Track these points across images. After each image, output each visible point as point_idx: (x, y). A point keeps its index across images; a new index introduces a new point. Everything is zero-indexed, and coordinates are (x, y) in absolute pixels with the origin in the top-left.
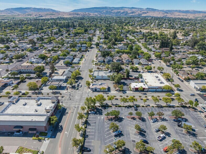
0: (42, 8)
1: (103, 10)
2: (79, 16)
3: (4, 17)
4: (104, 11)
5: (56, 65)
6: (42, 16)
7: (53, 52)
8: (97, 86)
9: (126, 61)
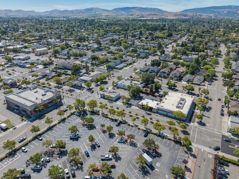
0: (148, 8)
1: (223, 10)
2: (186, 17)
3: (109, 17)
4: (225, 12)
5: (100, 67)
6: (143, 17)
7: (111, 55)
8: (106, 93)
9: (173, 75)
